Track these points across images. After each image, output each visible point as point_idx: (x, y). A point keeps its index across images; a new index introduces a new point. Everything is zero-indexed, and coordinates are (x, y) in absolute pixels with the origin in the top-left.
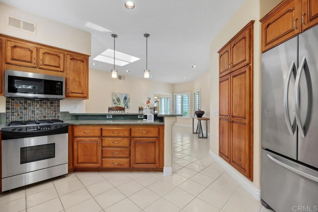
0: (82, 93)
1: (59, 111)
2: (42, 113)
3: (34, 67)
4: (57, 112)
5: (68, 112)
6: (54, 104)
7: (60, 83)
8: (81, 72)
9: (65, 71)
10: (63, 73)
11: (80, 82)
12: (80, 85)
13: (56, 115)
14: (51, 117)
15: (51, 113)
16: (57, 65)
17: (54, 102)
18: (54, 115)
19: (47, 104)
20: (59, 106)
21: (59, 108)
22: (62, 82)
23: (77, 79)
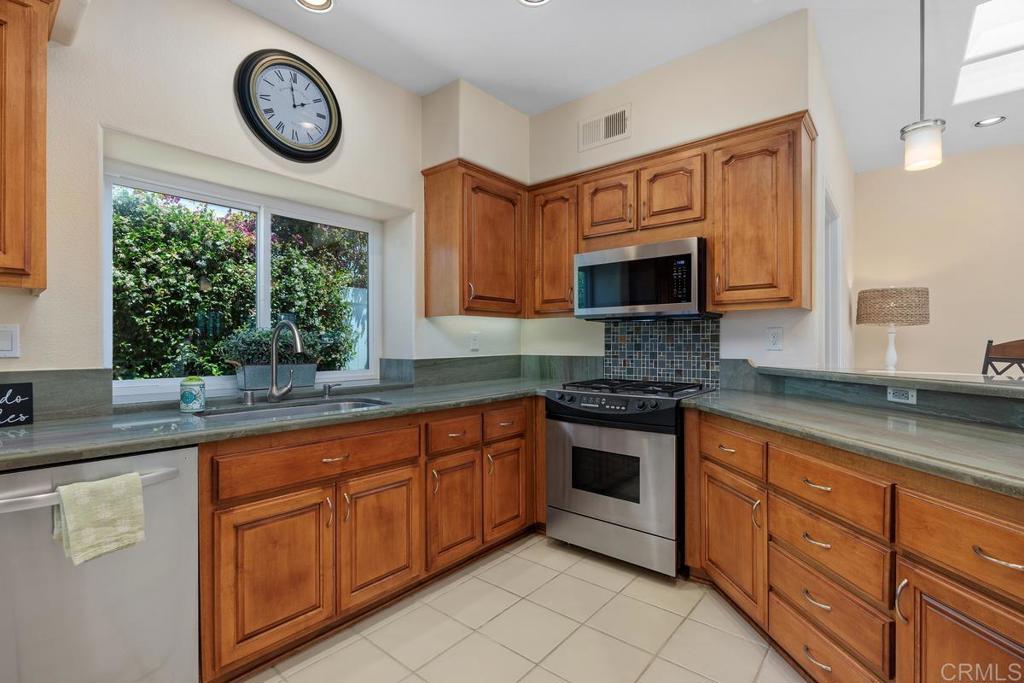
0: (771, 286)
1: (718, 355)
2: (672, 362)
3: (631, 231)
4: (712, 359)
5: (745, 361)
6: (703, 332)
7: (683, 262)
8: (765, 198)
9: (709, 215)
10: (703, 223)
11: (759, 241)
12: (761, 253)
13: (708, 368)
14: (694, 376)
15: (694, 363)
16: (684, 202)
17: (703, 327)
18: (703, 368)
19: (685, 332)
20: (716, 338)
21: (718, 346)
22: (688, 257)
23: (750, 233)
